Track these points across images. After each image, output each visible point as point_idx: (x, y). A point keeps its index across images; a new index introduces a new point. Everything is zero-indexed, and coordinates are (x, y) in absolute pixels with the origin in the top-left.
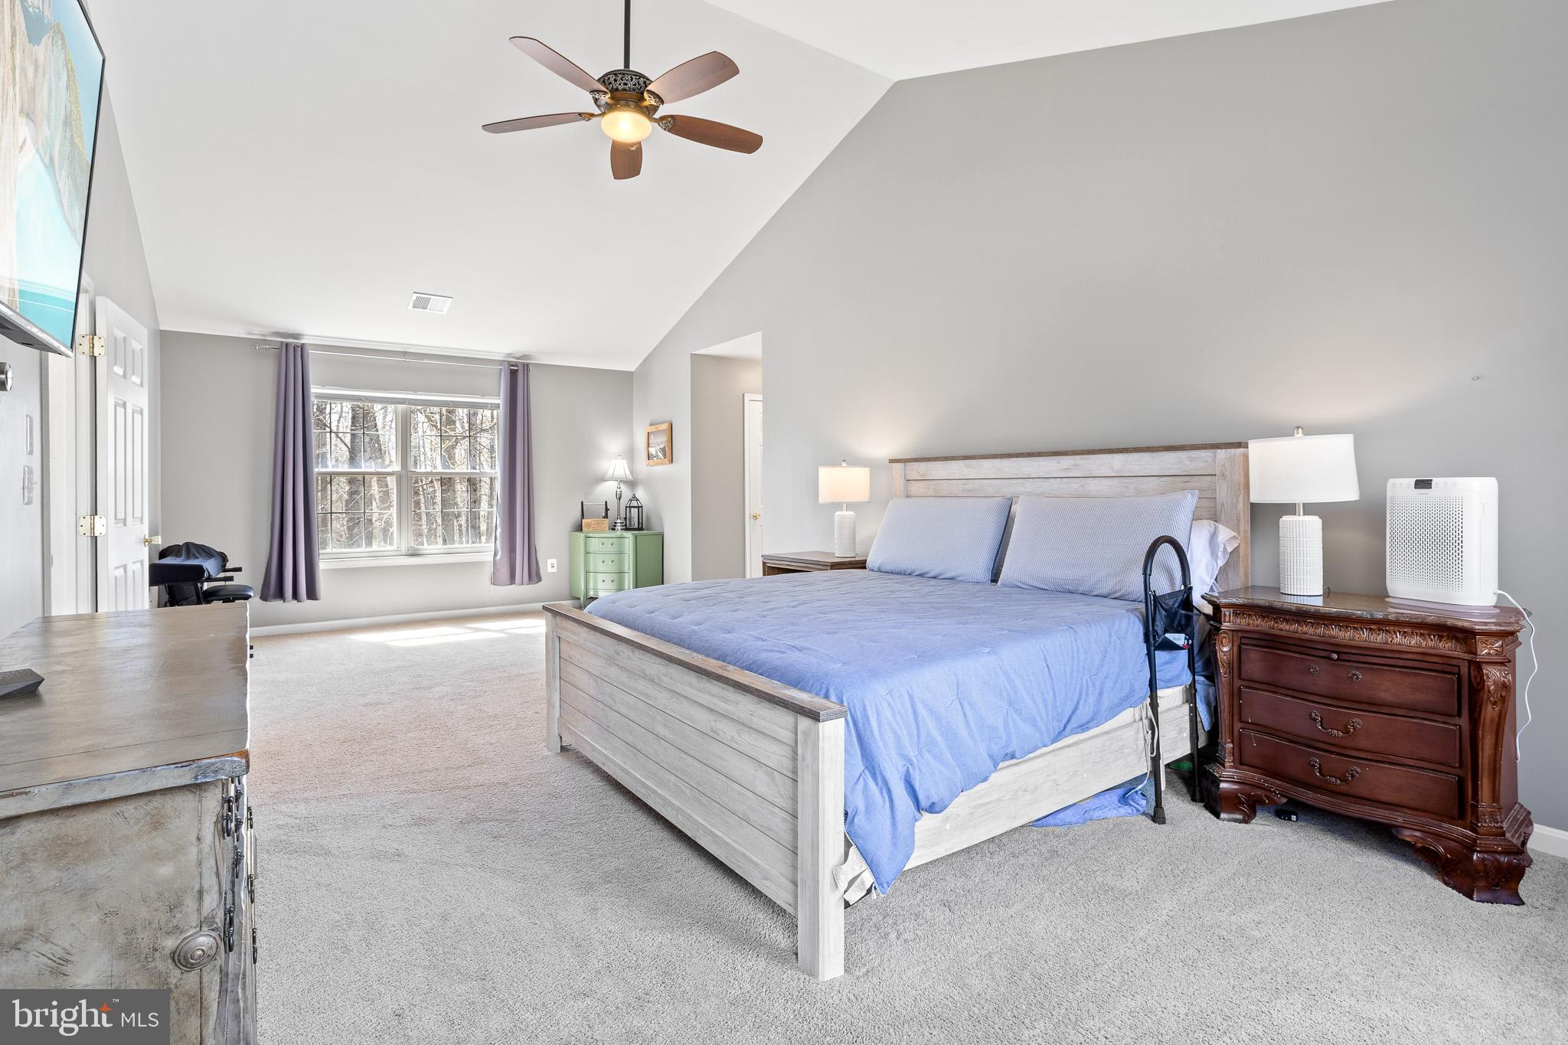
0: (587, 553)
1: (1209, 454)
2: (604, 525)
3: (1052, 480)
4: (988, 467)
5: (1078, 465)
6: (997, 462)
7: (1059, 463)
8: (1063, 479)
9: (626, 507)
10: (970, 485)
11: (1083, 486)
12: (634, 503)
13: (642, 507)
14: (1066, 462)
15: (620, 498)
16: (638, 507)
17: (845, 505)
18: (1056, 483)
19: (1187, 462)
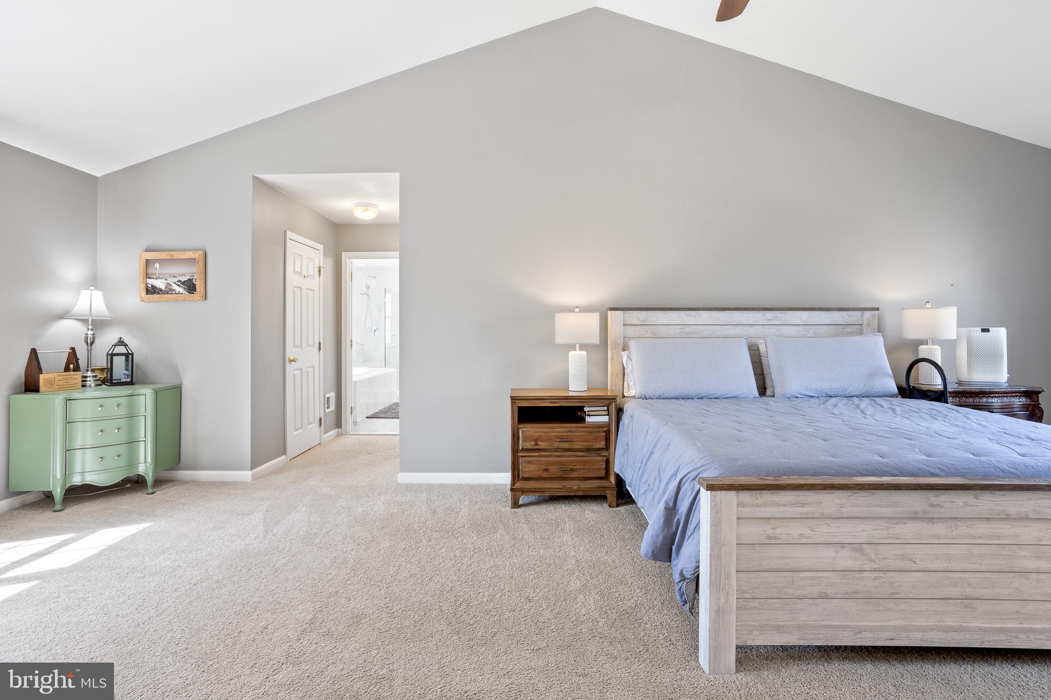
0: (68, 422)
1: (858, 313)
2: (75, 381)
3: (757, 326)
4: (706, 317)
5: (778, 317)
6: (715, 313)
7: (764, 315)
8: (765, 326)
9: (108, 355)
10: (687, 329)
11: (779, 330)
12: (121, 349)
13: (132, 354)
14: (770, 315)
15: (92, 343)
16: (127, 355)
17: (577, 346)
18: (759, 329)
19: (847, 318)
